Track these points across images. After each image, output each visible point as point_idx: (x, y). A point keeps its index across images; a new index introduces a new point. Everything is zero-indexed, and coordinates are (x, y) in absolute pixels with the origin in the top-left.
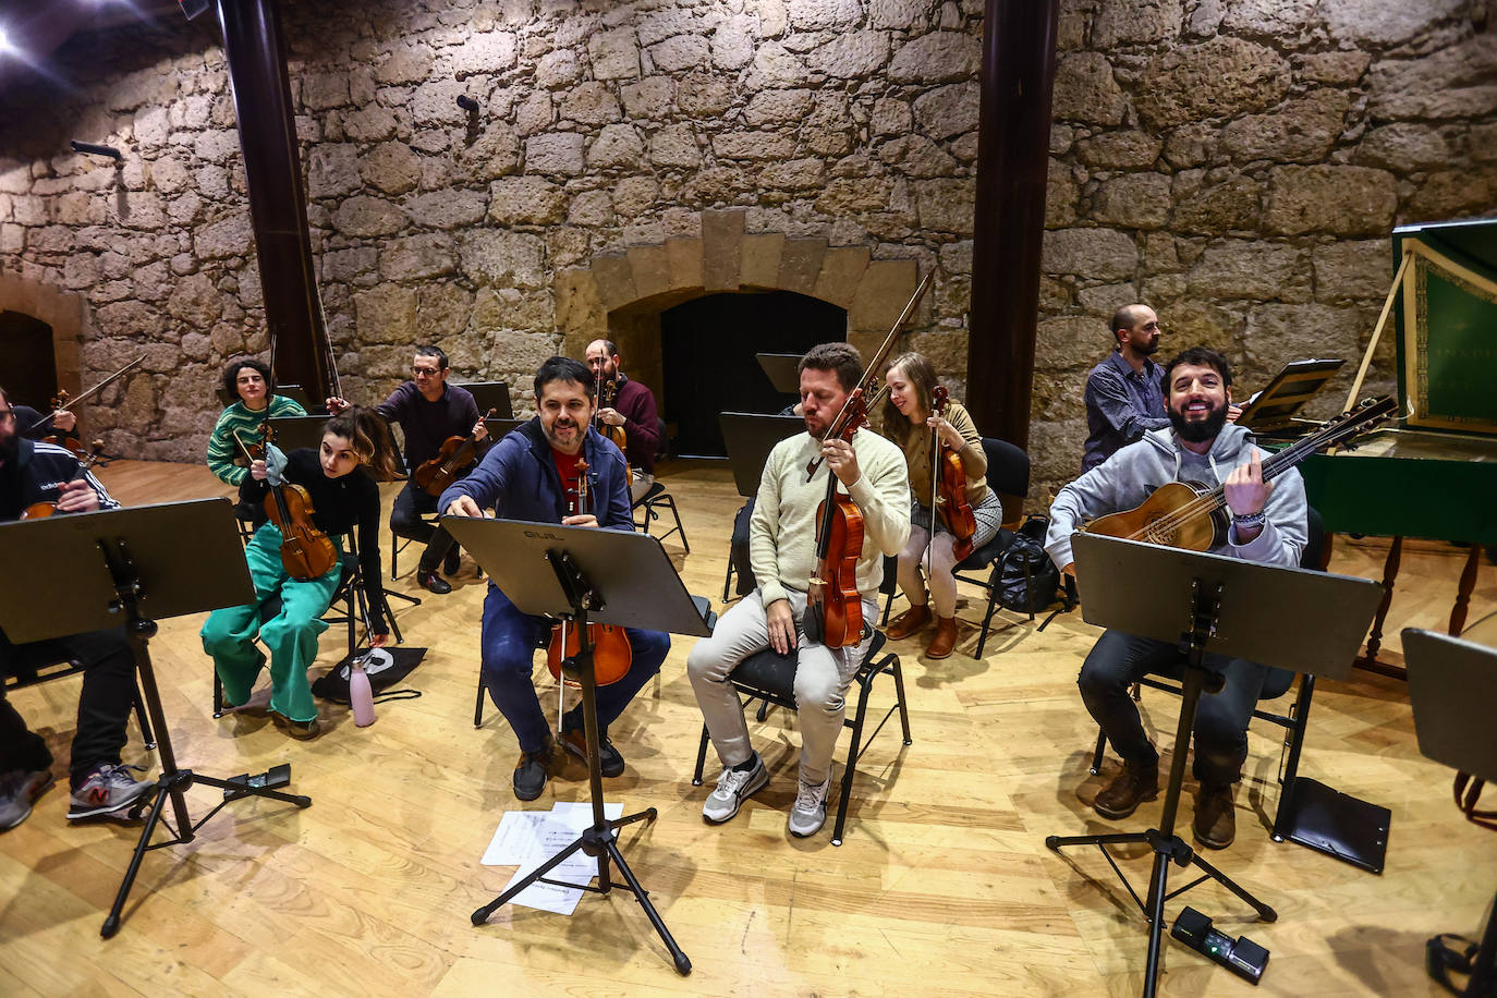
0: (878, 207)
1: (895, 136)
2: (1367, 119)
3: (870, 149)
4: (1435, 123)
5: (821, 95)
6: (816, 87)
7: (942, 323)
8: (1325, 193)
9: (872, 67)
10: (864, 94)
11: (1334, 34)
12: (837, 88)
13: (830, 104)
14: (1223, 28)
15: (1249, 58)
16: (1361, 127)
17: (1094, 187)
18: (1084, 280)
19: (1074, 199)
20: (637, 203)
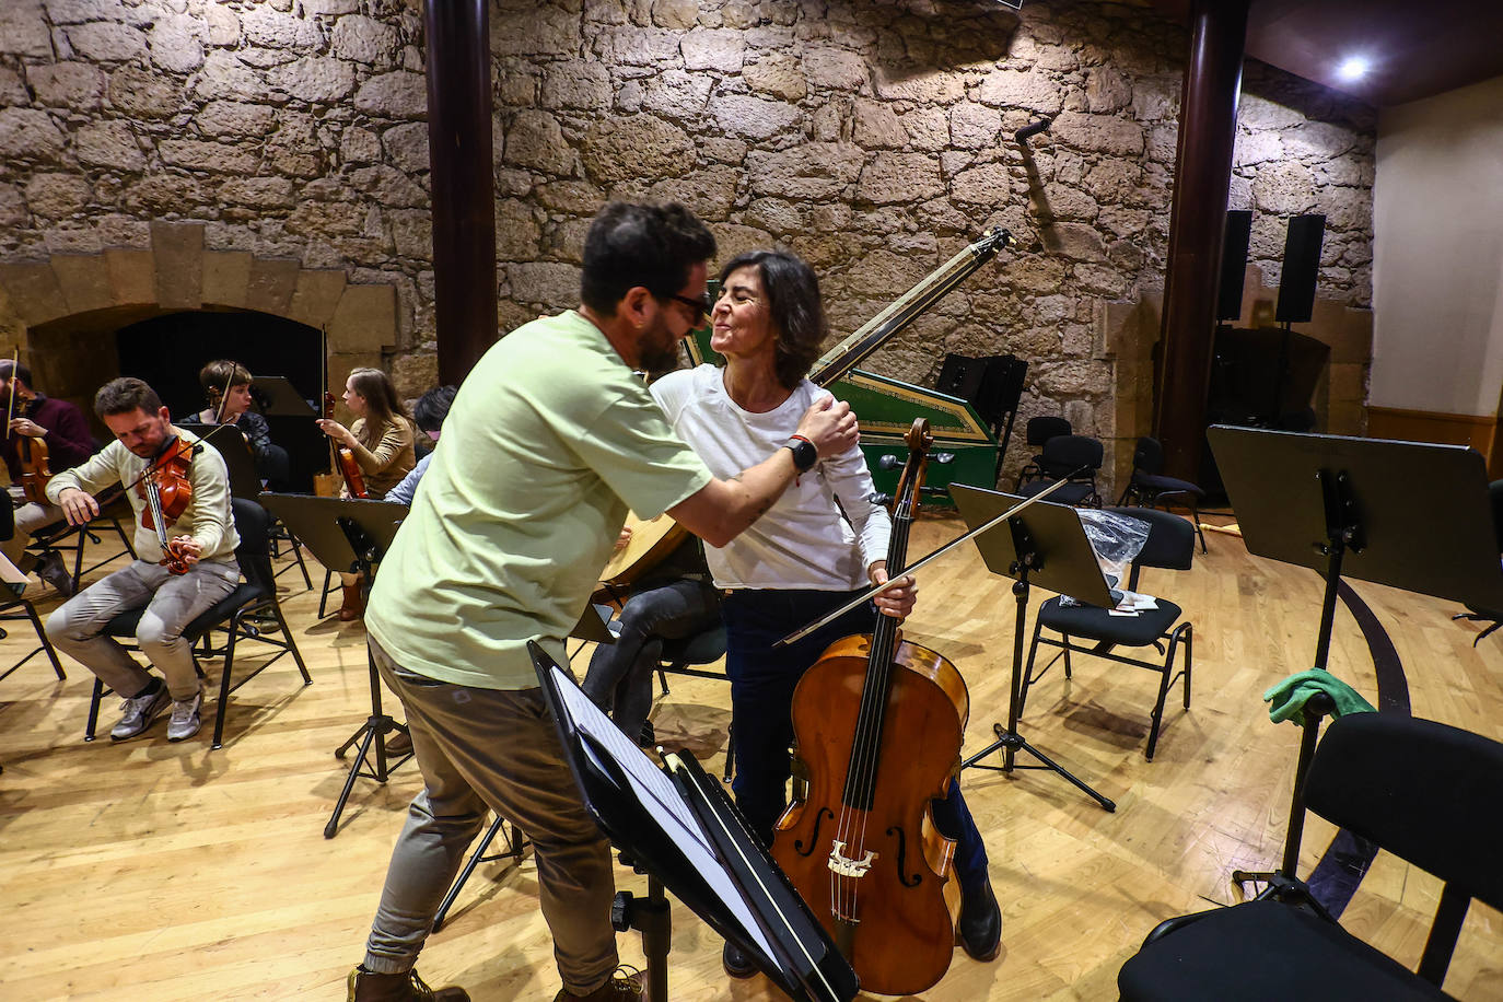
0: (353, 232)
1: (365, 164)
2: (750, 191)
3: (341, 174)
4: (793, 200)
5: (281, 115)
6: (280, 105)
7: (424, 346)
8: (728, 245)
9: (338, 94)
10: (330, 119)
11: (721, 125)
12: (302, 110)
13: (295, 126)
14: (643, 107)
15: (664, 133)
16: (747, 197)
17: (553, 227)
18: (550, 308)
19: (536, 236)
20: (60, 203)
